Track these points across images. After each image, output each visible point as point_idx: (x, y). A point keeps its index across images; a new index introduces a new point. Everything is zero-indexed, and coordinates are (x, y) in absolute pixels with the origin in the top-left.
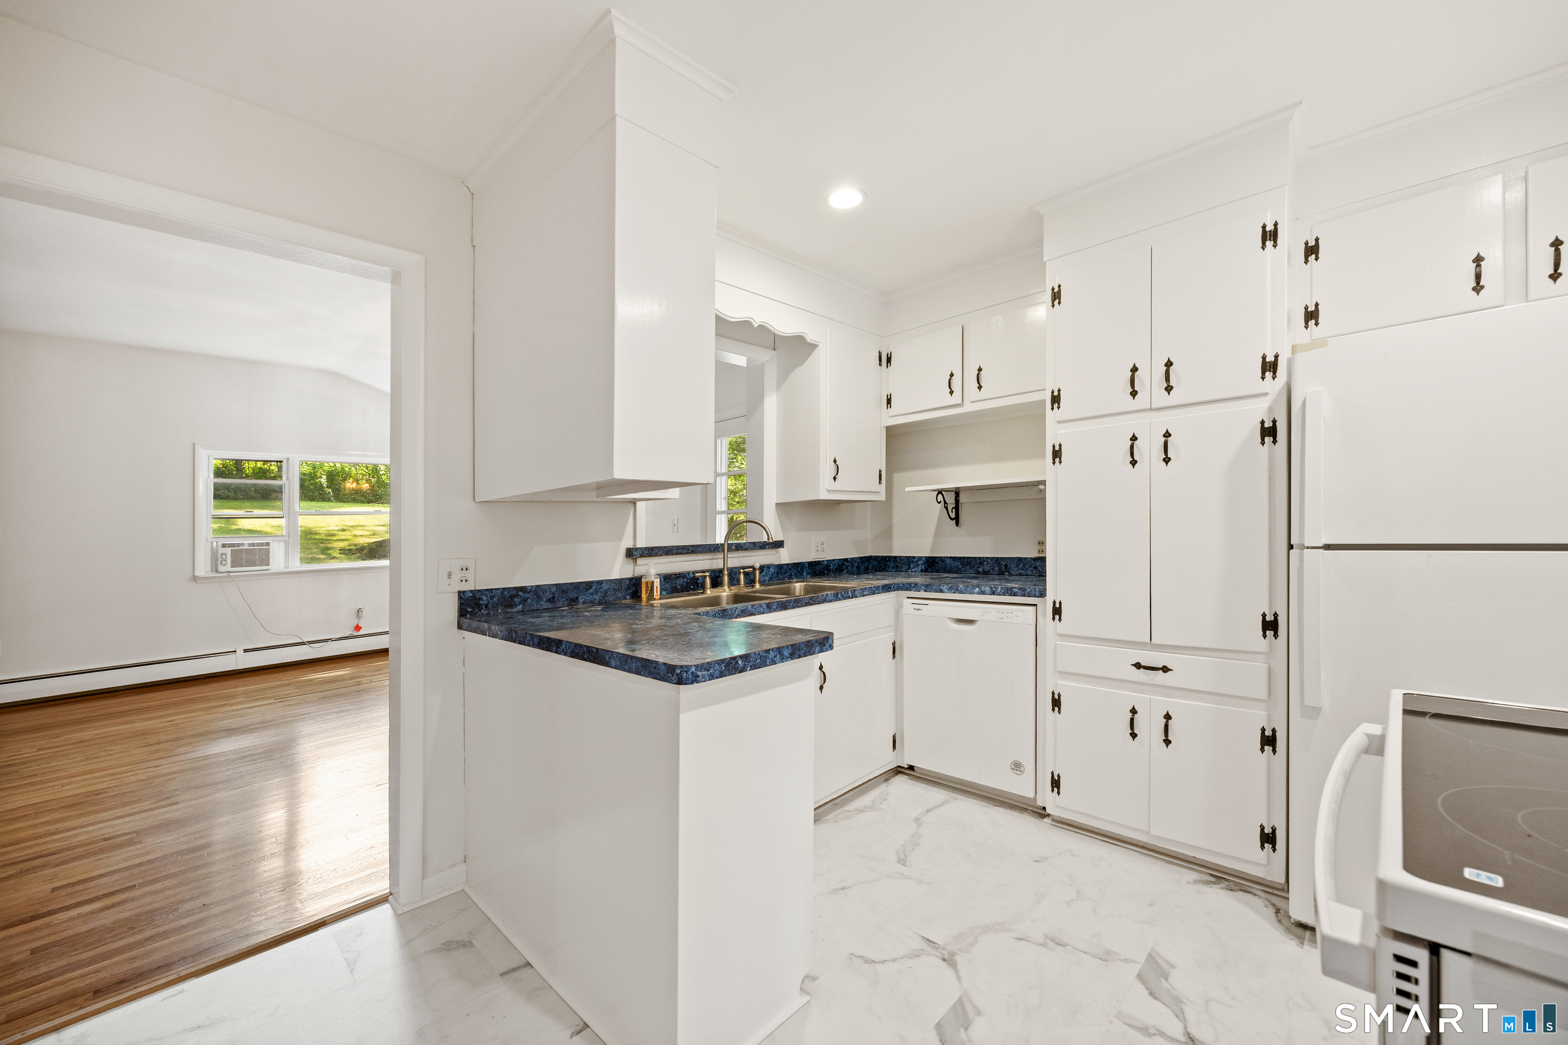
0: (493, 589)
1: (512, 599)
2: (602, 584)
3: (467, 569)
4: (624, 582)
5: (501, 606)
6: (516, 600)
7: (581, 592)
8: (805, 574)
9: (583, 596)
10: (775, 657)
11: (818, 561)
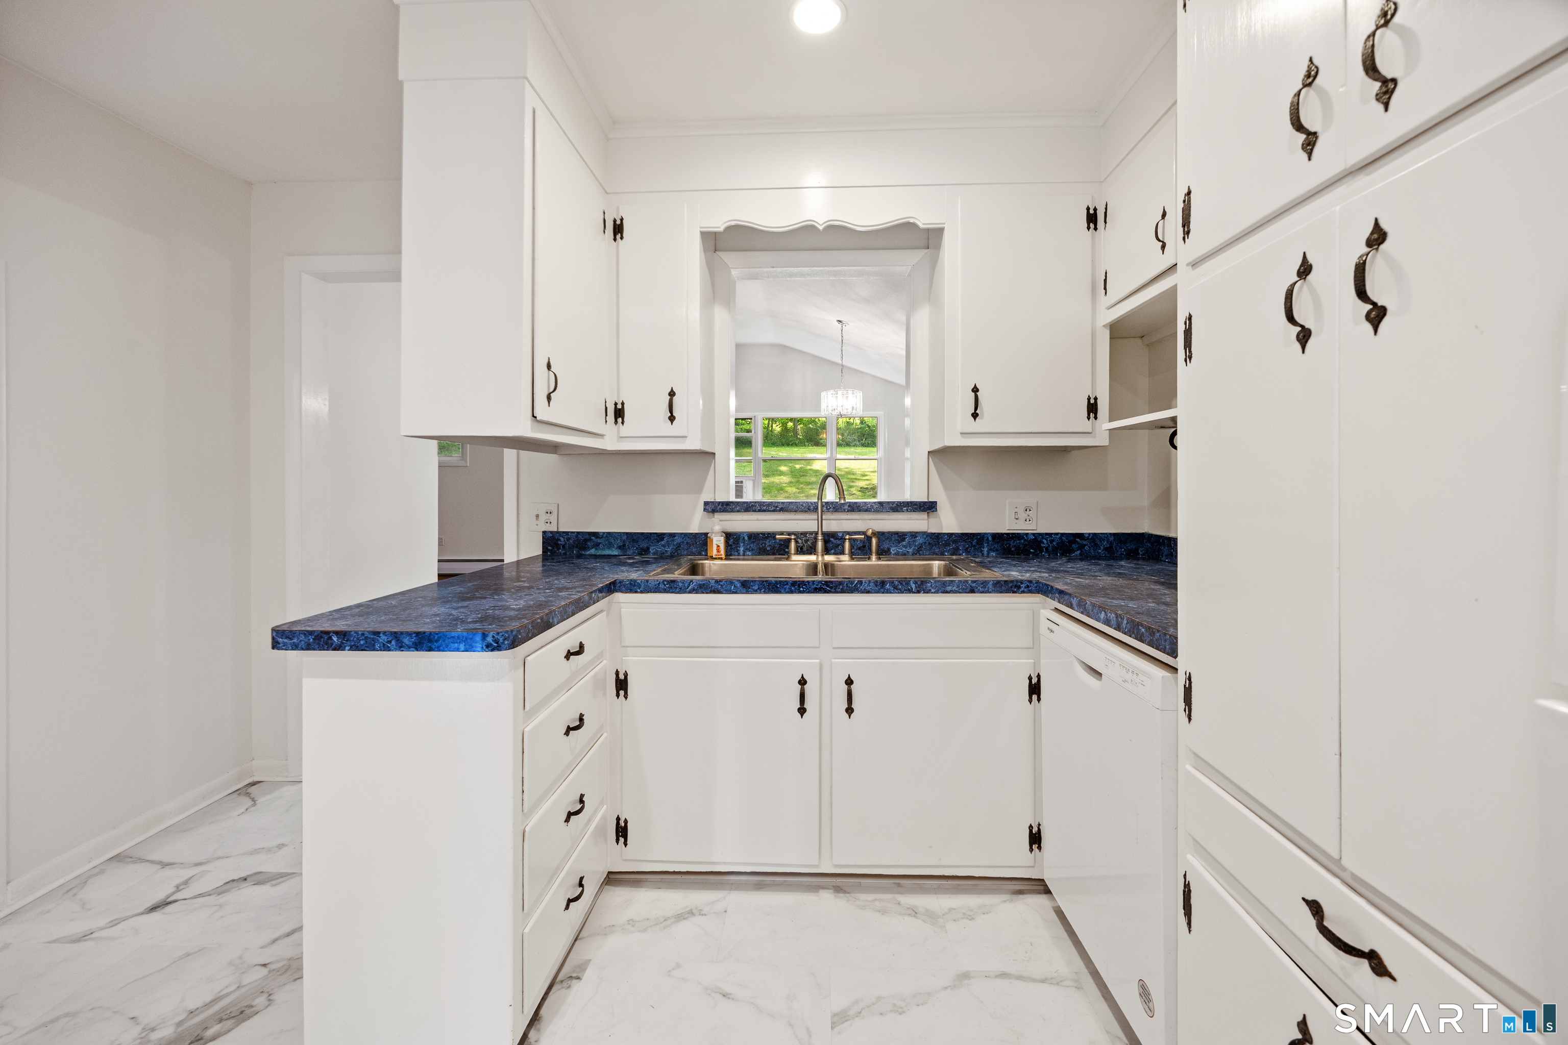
0: (569, 532)
1: (585, 543)
2: (675, 536)
3: (551, 513)
4: (699, 537)
5: (576, 548)
6: (589, 543)
7: (652, 543)
8: (986, 549)
9: (654, 547)
10: (390, 642)
11: (1018, 533)
